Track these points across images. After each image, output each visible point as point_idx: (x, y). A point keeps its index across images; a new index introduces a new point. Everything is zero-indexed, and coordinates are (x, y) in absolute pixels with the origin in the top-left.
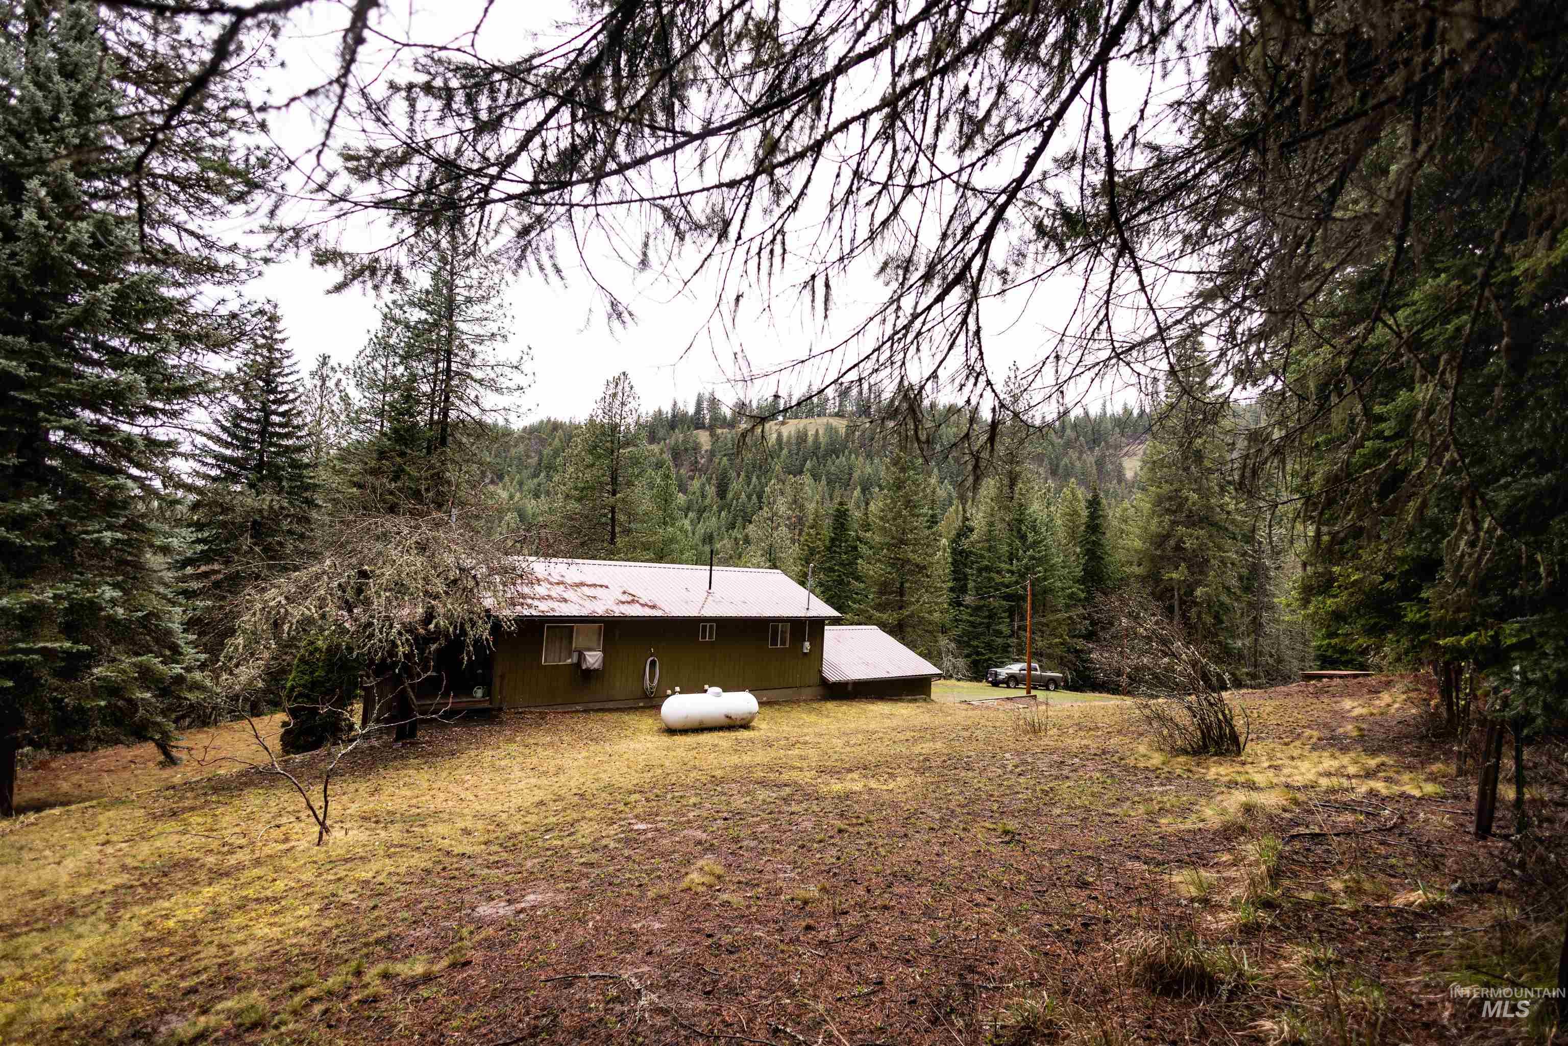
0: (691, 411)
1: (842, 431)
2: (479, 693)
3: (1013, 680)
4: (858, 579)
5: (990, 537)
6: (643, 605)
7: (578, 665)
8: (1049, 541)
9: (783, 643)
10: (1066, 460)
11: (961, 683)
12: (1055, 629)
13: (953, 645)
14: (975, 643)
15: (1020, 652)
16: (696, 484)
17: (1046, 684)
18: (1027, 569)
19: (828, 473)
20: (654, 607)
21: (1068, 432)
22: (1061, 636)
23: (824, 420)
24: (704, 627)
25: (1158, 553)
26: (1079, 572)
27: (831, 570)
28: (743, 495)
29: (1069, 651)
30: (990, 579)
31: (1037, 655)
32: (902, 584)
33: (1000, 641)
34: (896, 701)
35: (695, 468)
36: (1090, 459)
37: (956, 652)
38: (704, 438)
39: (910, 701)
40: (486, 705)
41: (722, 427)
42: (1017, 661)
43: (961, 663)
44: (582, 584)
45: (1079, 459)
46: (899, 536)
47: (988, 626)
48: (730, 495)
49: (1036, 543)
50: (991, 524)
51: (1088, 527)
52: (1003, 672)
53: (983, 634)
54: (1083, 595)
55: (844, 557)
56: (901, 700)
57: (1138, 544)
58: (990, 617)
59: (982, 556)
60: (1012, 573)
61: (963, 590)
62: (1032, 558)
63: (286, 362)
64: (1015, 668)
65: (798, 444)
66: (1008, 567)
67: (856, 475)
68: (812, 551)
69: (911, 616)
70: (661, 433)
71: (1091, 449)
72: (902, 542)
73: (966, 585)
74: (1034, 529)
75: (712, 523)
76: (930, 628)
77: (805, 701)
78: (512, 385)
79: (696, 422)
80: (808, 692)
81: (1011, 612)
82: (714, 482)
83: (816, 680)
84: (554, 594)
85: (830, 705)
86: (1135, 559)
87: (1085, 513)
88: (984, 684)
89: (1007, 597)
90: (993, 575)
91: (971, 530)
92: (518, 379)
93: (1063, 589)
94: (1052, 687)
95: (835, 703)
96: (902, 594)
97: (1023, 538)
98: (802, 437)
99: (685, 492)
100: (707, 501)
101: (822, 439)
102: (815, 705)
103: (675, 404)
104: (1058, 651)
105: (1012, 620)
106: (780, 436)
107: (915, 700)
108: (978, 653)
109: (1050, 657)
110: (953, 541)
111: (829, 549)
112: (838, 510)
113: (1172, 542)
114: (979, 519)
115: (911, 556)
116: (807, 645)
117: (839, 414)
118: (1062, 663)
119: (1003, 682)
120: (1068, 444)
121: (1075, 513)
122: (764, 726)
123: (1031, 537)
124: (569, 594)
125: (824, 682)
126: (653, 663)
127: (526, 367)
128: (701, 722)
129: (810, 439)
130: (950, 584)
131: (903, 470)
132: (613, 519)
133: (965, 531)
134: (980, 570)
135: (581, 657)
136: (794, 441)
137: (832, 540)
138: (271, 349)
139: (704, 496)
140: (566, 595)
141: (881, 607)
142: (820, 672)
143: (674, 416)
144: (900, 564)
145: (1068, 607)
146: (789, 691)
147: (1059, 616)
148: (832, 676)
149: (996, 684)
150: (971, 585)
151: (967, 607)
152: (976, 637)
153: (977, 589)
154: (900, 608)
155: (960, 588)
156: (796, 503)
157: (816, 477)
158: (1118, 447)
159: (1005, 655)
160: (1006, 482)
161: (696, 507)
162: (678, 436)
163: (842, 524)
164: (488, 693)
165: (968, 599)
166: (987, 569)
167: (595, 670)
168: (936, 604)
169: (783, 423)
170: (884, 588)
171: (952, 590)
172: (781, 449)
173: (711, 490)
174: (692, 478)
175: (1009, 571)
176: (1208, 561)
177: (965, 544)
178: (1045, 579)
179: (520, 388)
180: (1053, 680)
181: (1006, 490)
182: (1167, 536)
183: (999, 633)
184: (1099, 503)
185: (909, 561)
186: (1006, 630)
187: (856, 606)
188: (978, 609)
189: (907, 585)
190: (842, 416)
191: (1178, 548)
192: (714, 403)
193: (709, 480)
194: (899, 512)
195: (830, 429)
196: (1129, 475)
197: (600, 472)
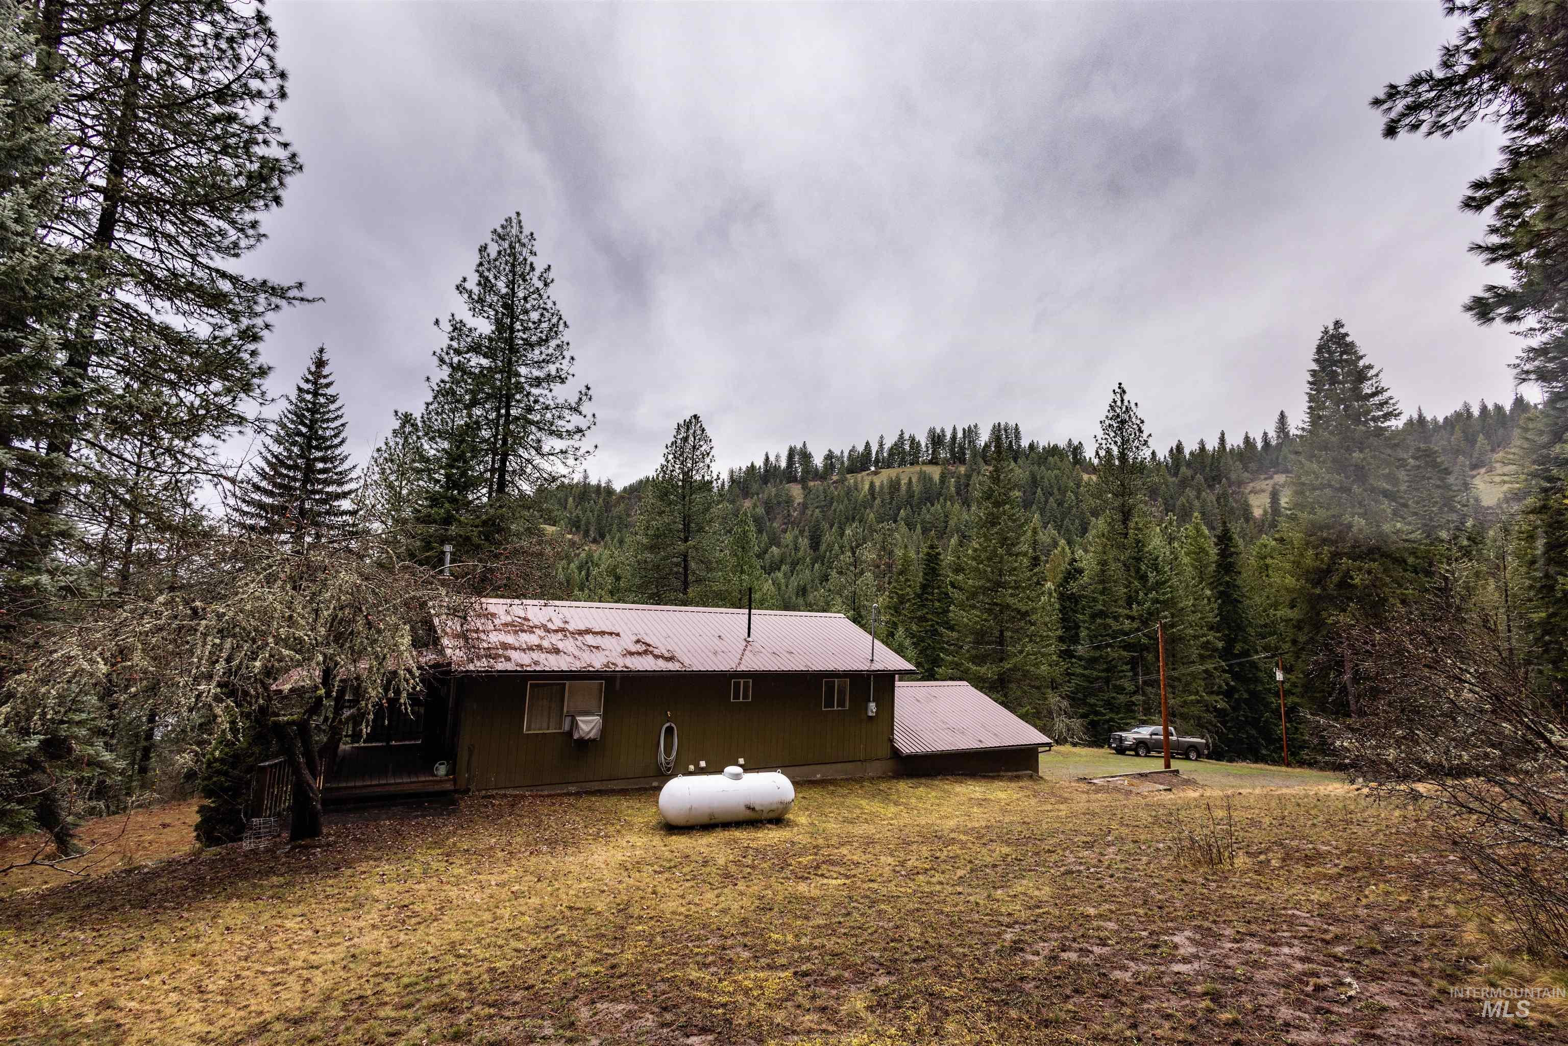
0: (783, 464)
1: (936, 477)
2: (442, 770)
3: (1143, 748)
4: (951, 628)
5: (1103, 578)
6: (656, 657)
7: (570, 734)
8: (1175, 581)
9: (841, 703)
10: (1183, 499)
11: (1077, 750)
12: (1188, 684)
13: (1065, 704)
14: (1092, 701)
15: (1147, 711)
16: (788, 537)
17: (1185, 752)
18: (1150, 614)
19: (923, 522)
20: (671, 659)
21: (1183, 469)
22: (1197, 693)
23: (917, 468)
24: (737, 685)
25: (1318, 591)
26: (1213, 618)
27: (923, 619)
28: (836, 547)
29: (1208, 711)
30: (1107, 626)
31: (1171, 717)
32: (1002, 632)
33: (1122, 698)
34: (993, 778)
35: (788, 521)
36: (1210, 497)
37: (1069, 710)
38: (796, 491)
39: (1011, 779)
40: (449, 786)
41: (813, 479)
42: (1144, 723)
43: (1077, 724)
44: (588, 631)
45: (1198, 498)
46: (996, 577)
47: (1107, 681)
48: (823, 547)
49: (1159, 585)
50: (1103, 563)
51: (1219, 565)
52: (1130, 736)
53: (1100, 690)
54: (1220, 645)
55: (937, 604)
56: (999, 778)
57: (1290, 581)
58: (1107, 670)
59: (1095, 600)
60: (1132, 618)
61: (1075, 640)
62: (1157, 601)
63: (332, 407)
64: (1145, 732)
65: (891, 494)
66: (1127, 612)
67: (952, 523)
68: (902, 600)
69: (1015, 669)
70: (755, 487)
71: (1211, 487)
72: (999, 584)
73: (1077, 634)
74: (1156, 568)
75: (805, 575)
76: (1037, 683)
77: (872, 780)
78: (570, 427)
79: (789, 475)
80: (874, 769)
81: (1133, 664)
82: (807, 534)
83: (885, 751)
84: (546, 644)
85: (902, 785)
86: (1288, 598)
87: (1213, 551)
88: (1105, 750)
89: (1127, 647)
90: (1110, 621)
91: (1080, 571)
92: (575, 420)
93: (1196, 637)
94: (1193, 755)
95: (910, 782)
96: (1001, 643)
97: (1143, 578)
98: (894, 485)
99: (778, 545)
100: (801, 554)
101: (916, 488)
102: (883, 786)
103: (767, 459)
104: (1195, 711)
105: (1136, 674)
106: (872, 485)
107: (1018, 778)
108: (1096, 713)
109: (1184, 717)
110: (1061, 585)
111: (919, 596)
112: (928, 554)
113: (1336, 579)
114: (1088, 561)
115: (1010, 600)
116: (872, 706)
117: (933, 462)
118: (1200, 727)
119: (1130, 748)
120: (1184, 483)
121: (1202, 550)
122: (803, 820)
123: (1152, 576)
124: (568, 645)
125: (896, 753)
126: (669, 731)
127: (585, 408)
128: (711, 816)
129: (904, 488)
130: (1059, 633)
131: (997, 504)
132: (686, 568)
133: (1073, 573)
134: (1094, 616)
135: (574, 725)
136: (886, 490)
137: (924, 587)
138: (316, 394)
139: (797, 549)
140: (560, 645)
141: (979, 660)
142: (891, 741)
143: (766, 471)
144: (998, 610)
145: (1202, 658)
146: (849, 766)
147: (1193, 669)
148: (906, 744)
149: (1121, 750)
150: (1083, 634)
151: (1080, 658)
152: (1092, 694)
153: (1091, 638)
154: (1001, 660)
155: (1070, 635)
156: (886, 550)
157: (910, 526)
158: (1240, 484)
159: (1131, 716)
160: (1118, 516)
161: (789, 560)
162: (771, 490)
163: (934, 569)
164: (452, 771)
165: (1080, 650)
166: (1102, 614)
167: (593, 741)
168: (1043, 655)
169: (876, 473)
170: (980, 637)
171: (1061, 639)
172: (874, 499)
173: (804, 542)
174: (785, 531)
175: (1129, 617)
176: (1385, 600)
177: (1073, 587)
178: (1173, 626)
179: (579, 430)
180: (1193, 747)
181: (1119, 526)
182: (1329, 571)
183: (1121, 690)
184: (1230, 539)
185: (1008, 606)
186: (1129, 686)
187: (950, 658)
188: (1092, 662)
189: (1008, 634)
190: (936, 464)
191: (1344, 584)
192: (806, 456)
193: (802, 532)
194: (995, 550)
195: (925, 478)
196: (1257, 513)
197: (673, 519)
